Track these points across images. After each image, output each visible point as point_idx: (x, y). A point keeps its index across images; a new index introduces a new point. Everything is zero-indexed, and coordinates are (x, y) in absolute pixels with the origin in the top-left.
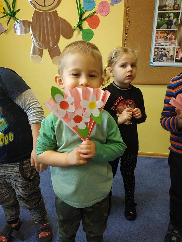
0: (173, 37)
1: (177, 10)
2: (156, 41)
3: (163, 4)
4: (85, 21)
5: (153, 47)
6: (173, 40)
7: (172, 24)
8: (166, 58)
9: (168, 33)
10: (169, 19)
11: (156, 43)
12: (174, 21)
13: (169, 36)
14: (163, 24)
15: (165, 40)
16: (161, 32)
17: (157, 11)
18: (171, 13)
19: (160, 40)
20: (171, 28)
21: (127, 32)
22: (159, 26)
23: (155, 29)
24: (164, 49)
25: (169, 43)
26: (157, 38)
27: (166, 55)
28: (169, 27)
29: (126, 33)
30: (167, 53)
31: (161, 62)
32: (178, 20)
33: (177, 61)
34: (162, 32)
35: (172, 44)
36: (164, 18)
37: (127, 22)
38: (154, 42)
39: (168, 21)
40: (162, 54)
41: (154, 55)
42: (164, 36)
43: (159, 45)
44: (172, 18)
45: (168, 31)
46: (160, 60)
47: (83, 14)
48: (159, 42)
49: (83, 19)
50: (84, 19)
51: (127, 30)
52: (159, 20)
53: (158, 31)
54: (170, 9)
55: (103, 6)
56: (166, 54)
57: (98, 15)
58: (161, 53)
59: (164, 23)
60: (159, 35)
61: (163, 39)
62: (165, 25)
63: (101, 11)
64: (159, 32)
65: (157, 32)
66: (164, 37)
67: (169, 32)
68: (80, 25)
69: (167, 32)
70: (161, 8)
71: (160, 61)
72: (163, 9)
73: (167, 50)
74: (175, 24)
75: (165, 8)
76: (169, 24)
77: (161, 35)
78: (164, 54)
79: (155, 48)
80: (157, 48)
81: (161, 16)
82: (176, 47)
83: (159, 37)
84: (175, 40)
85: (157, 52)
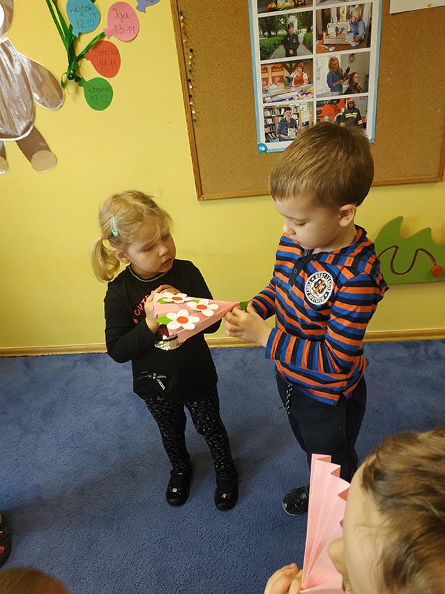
0: (305, 76)
1: (303, 5)
2: (265, 91)
4: (85, 60)
5: (260, 106)
6: (305, 85)
7: (298, 44)
8: (293, 130)
9: (290, 67)
10: (288, 31)
11: (265, 95)
12: (301, 37)
13: (294, 75)
14: (276, 46)
15: (285, 85)
16: (272, 68)
17: (255, 16)
18: (289, 15)
19: (275, 88)
21: (190, 77)
22: (265, 54)
23: (258, 62)
24: (287, 109)
25: (296, 93)
26: (267, 84)
27: (293, 124)
28: (291, 52)
29: (190, 81)
30: (295, 117)
31: (285, 140)
32: (310, 31)
34: (275, 67)
35: (305, 93)
36: (276, 31)
37: (187, 51)
38: (260, 95)
39: (286, 37)
40: (284, 121)
41: (266, 126)
42: (281, 77)
43: (274, 99)
44: (295, 30)
45: (291, 62)
46: (282, 136)
47: (76, 44)
48: (272, 93)
49: (77, 55)
50: (81, 56)
51: (190, 71)
52: (265, 36)
53: (267, 66)
54: (288, 4)
55: (120, 15)
56: (292, 120)
57: (113, 40)
58: (280, 119)
59: (277, 42)
60: (270, 75)
61: (282, 85)
62: (281, 49)
63: (117, 30)
64: (269, 68)
65: (264, 69)
66: (281, 80)
67: (294, 65)
68: (75, 71)
69: (288, 65)
70: (263, 4)
71: (281, 140)
72: (269, 6)
73: (293, 111)
74: (304, 42)
75: (273, 5)
76: (290, 44)
77: (275, 74)
78: (289, 121)
79: (266, 109)
80: (270, 109)
81: (268, 26)
82: (315, 100)
83: (270, 81)
84: (310, 82)
85: (270, 117)
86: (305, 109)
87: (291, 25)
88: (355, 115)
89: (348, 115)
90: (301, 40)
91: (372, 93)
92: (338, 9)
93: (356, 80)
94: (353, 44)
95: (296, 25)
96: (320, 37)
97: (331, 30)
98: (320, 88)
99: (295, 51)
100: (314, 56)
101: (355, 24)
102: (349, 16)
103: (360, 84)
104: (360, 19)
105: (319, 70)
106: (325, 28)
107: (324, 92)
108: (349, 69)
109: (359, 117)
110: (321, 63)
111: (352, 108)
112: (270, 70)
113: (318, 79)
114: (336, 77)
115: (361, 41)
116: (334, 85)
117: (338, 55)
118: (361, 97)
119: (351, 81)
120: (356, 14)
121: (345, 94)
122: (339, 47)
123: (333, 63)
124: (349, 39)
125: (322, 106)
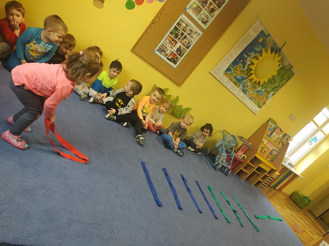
0: (174, 44)
1: (184, 31)
2: (165, 40)
3: (180, 23)
5: (162, 42)
6: (173, 46)
7: (178, 37)
9: (173, 40)
12: (179, 36)
13: (172, 42)
17: (175, 24)
19: (167, 41)
20: (176, 39)
22: (171, 33)
23: (168, 33)
24: (166, 48)
27: (165, 52)
28: (175, 37)
29: (153, 24)
30: (166, 51)
32: (181, 37)
33: (168, 59)
34: (171, 37)
35: (171, 47)
36: (176, 31)
37: (158, 17)
38: (163, 40)
39: (177, 34)
40: (164, 49)
41: (159, 47)
43: (165, 43)
44: (179, 34)
45: (174, 39)
48: (166, 42)
51: (155, 22)
52: (174, 30)
54: (182, 28)
60: (168, 38)
61: (169, 42)
62: (174, 35)
65: (168, 36)
66: (170, 41)
70: (178, 24)
71: (160, 53)
73: (167, 49)
74: (179, 38)
75: (180, 26)
76: (176, 36)
77: (169, 38)
79: (162, 44)
80: (163, 44)
81: (176, 28)
82: (172, 51)
83: (168, 39)
84: (174, 46)
85: (162, 46)
87: (179, 33)
88: (176, 60)
89: (175, 59)
90: (179, 37)
91: (182, 58)
92: (188, 38)
94: (186, 46)
95: (180, 33)
96: (182, 40)
97: (185, 40)
98: (175, 49)
99: (176, 38)
100: (178, 42)
101: (189, 43)
102: (189, 41)
103: (181, 55)
104: (190, 43)
105: (177, 45)
106: (184, 39)
108: (182, 50)
109: (176, 61)
110: (179, 44)
111: (177, 58)
112: (169, 37)
113: (176, 47)
114: (179, 50)
115: (187, 47)
116: (177, 51)
117: (182, 46)
119: (180, 53)
120: (190, 41)
122: (183, 45)
123: (180, 46)
124: (186, 45)
125: (172, 53)
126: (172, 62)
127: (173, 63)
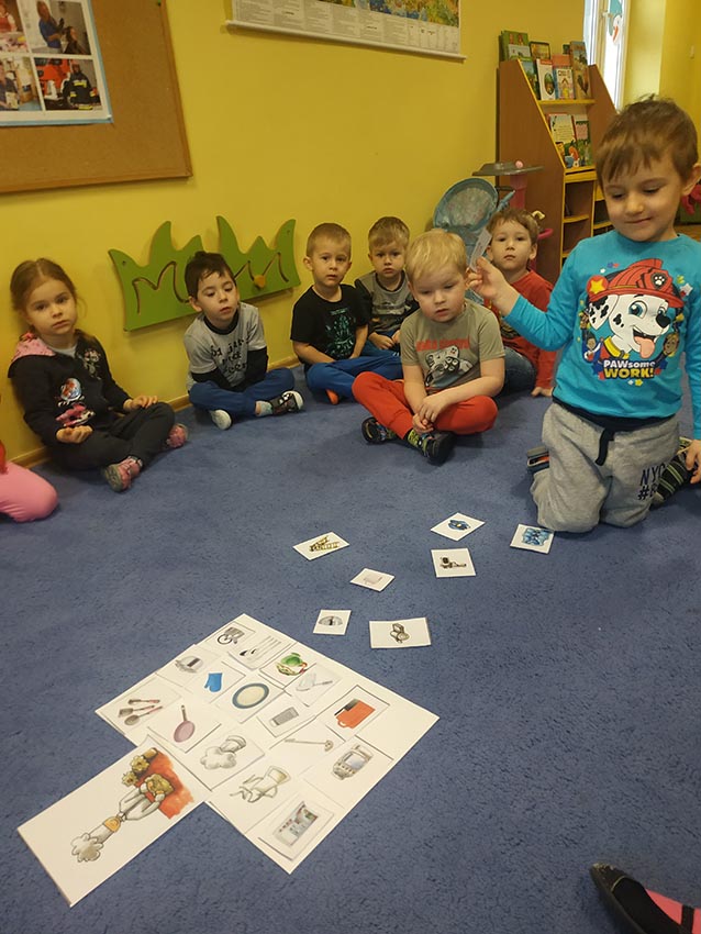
0: (11, 20)
6: (14, 32)
8: (13, 94)
25: (4, 41)
27: (10, 86)
31: (3, 109)
33: (50, 105)
35: (15, 43)
73: (6, 67)
78: (4, 82)
82: (32, 56)
84: (20, 29)
86: (22, 67)
88: (84, 83)
91: (95, 56)
93: (74, 37)
98: (33, 36)
105: (26, 15)
107: (40, 46)
108: (62, 21)
109: (90, 88)
110: (28, 5)
111: (79, 75)
113: (28, 26)
114: (50, 28)
118: (85, 60)
121: (66, 53)
125: (42, 65)
126: (81, 106)
127: (87, 107)
